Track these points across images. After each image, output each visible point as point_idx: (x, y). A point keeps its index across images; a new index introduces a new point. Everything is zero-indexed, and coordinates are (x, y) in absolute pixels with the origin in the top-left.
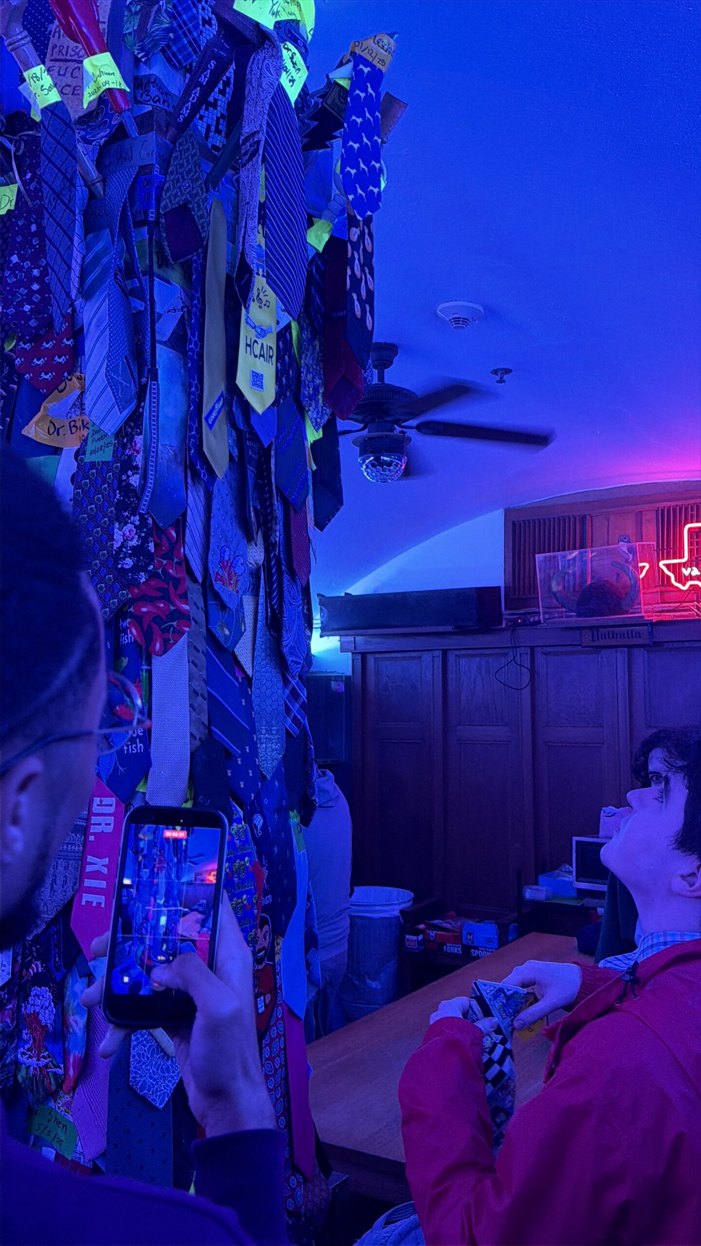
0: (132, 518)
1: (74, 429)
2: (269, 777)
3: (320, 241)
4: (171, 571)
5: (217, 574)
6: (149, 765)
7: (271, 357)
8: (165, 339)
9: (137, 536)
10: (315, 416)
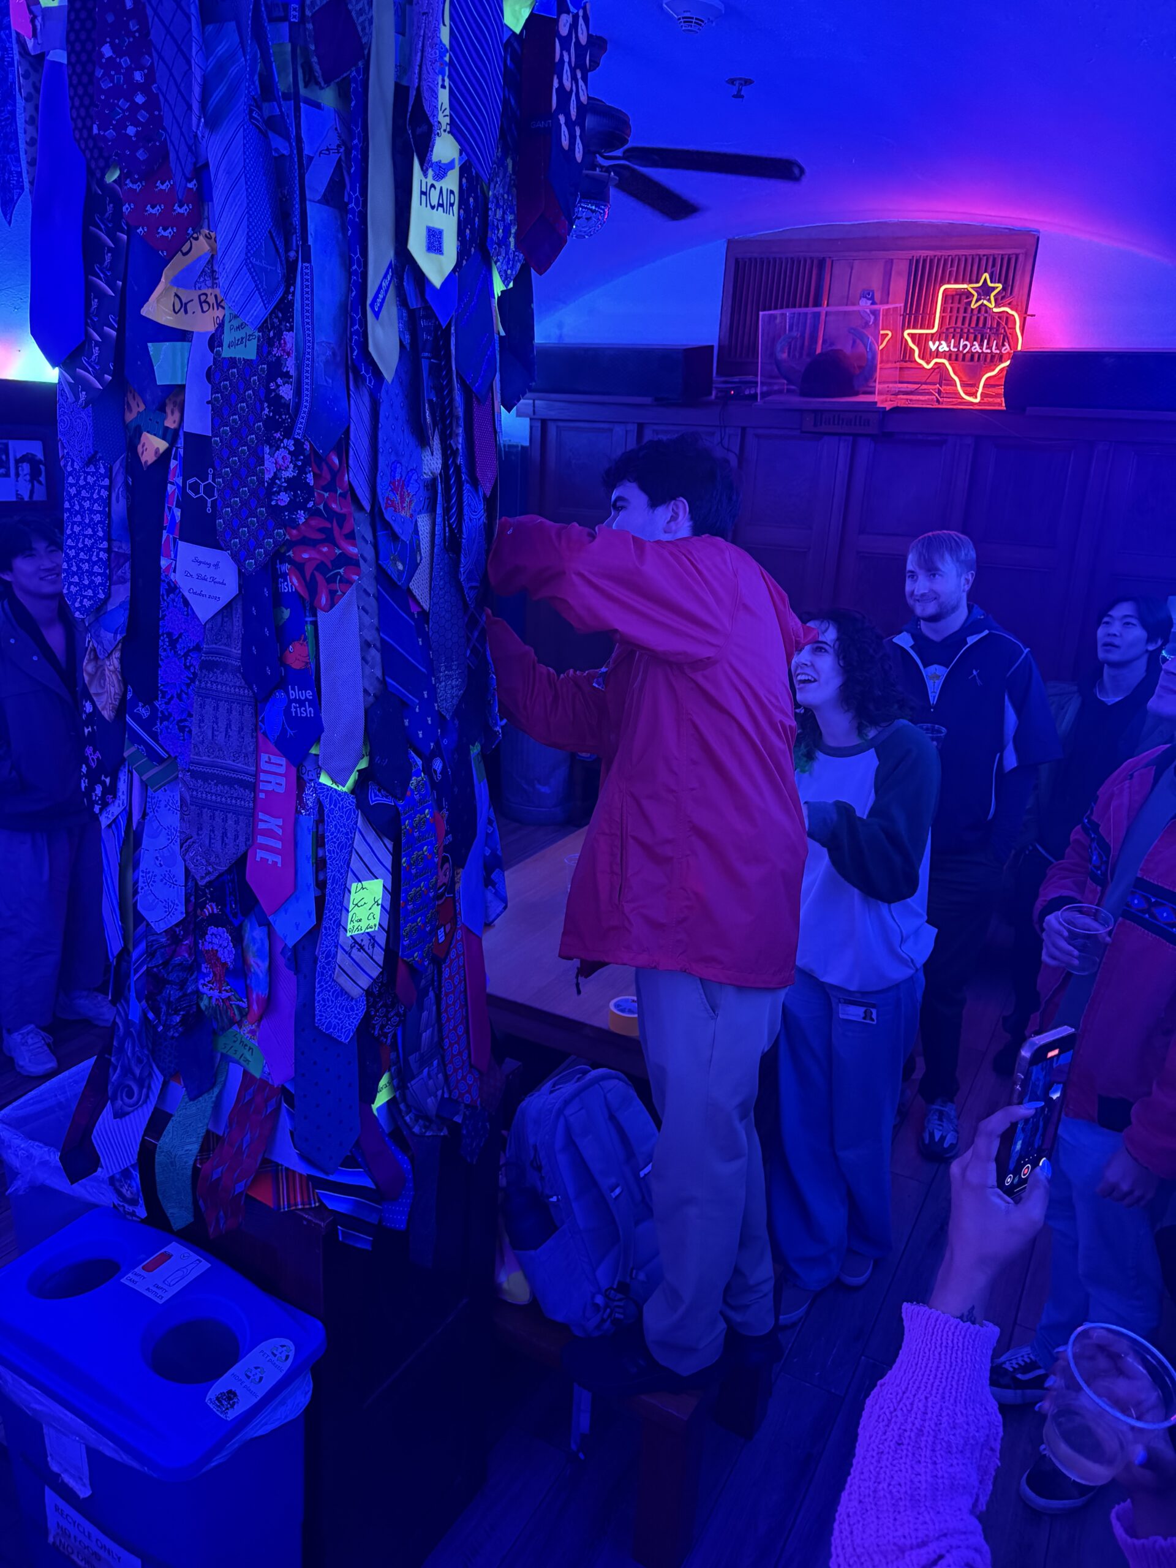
0: (285, 441)
1: (205, 306)
2: (448, 718)
3: (518, 20)
4: (334, 506)
5: (388, 498)
6: (321, 730)
7: (452, 205)
8: (318, 198)
9: (292, 466)
10: (505, 267)
